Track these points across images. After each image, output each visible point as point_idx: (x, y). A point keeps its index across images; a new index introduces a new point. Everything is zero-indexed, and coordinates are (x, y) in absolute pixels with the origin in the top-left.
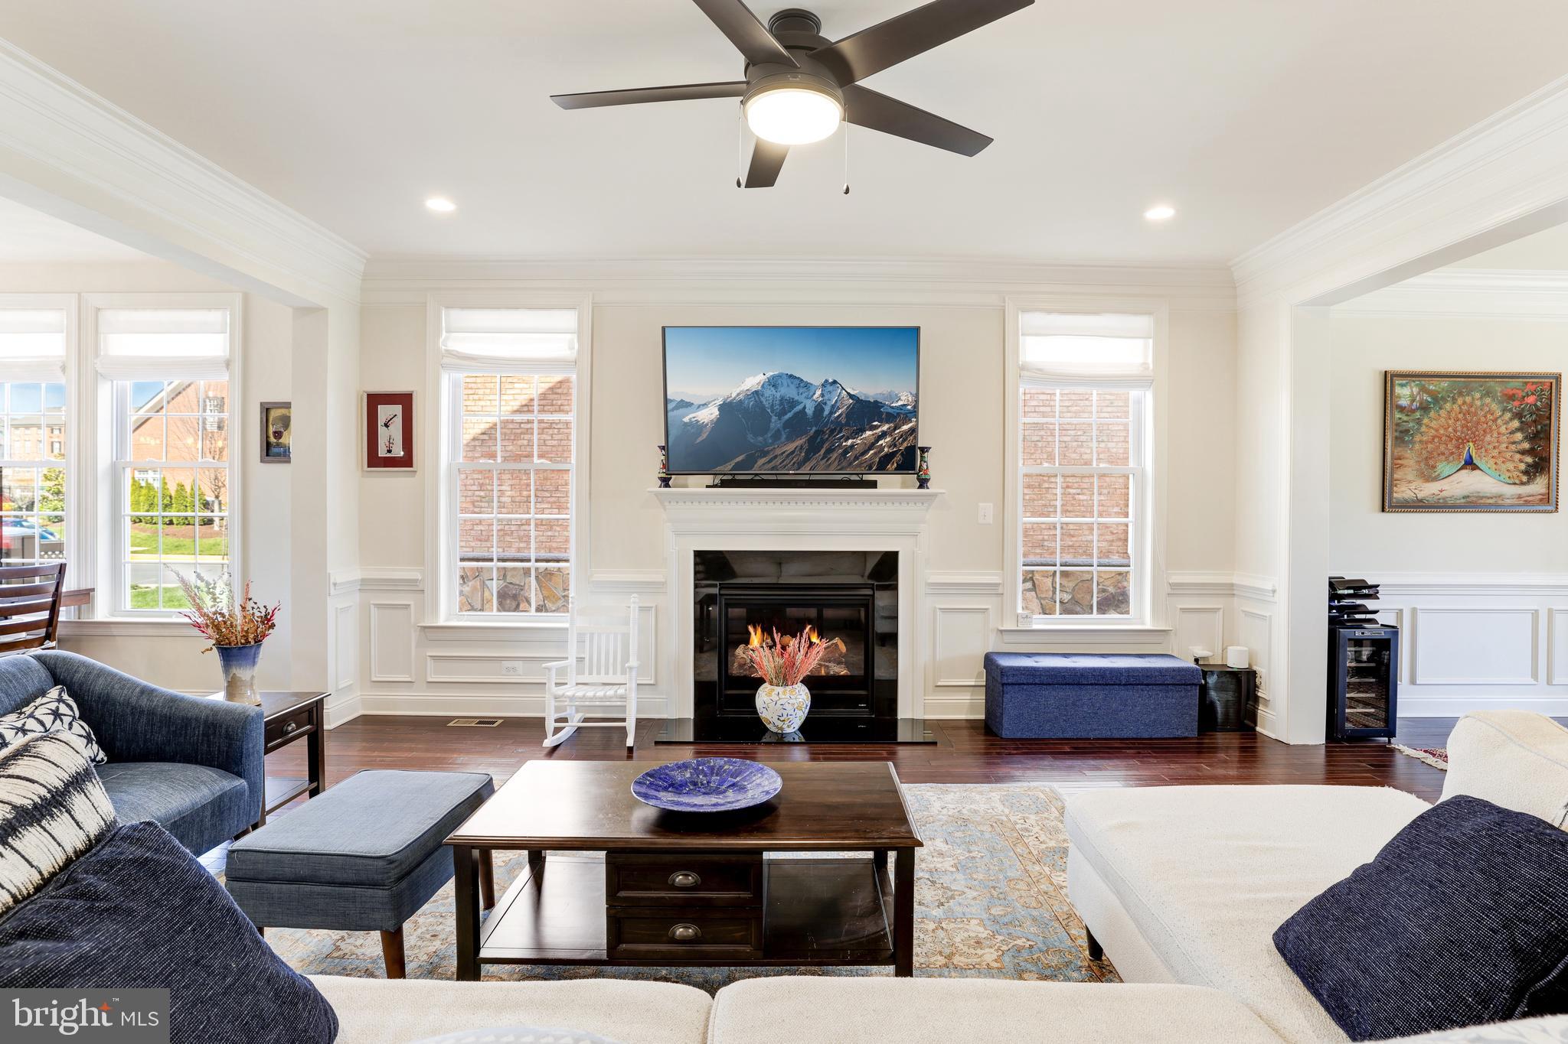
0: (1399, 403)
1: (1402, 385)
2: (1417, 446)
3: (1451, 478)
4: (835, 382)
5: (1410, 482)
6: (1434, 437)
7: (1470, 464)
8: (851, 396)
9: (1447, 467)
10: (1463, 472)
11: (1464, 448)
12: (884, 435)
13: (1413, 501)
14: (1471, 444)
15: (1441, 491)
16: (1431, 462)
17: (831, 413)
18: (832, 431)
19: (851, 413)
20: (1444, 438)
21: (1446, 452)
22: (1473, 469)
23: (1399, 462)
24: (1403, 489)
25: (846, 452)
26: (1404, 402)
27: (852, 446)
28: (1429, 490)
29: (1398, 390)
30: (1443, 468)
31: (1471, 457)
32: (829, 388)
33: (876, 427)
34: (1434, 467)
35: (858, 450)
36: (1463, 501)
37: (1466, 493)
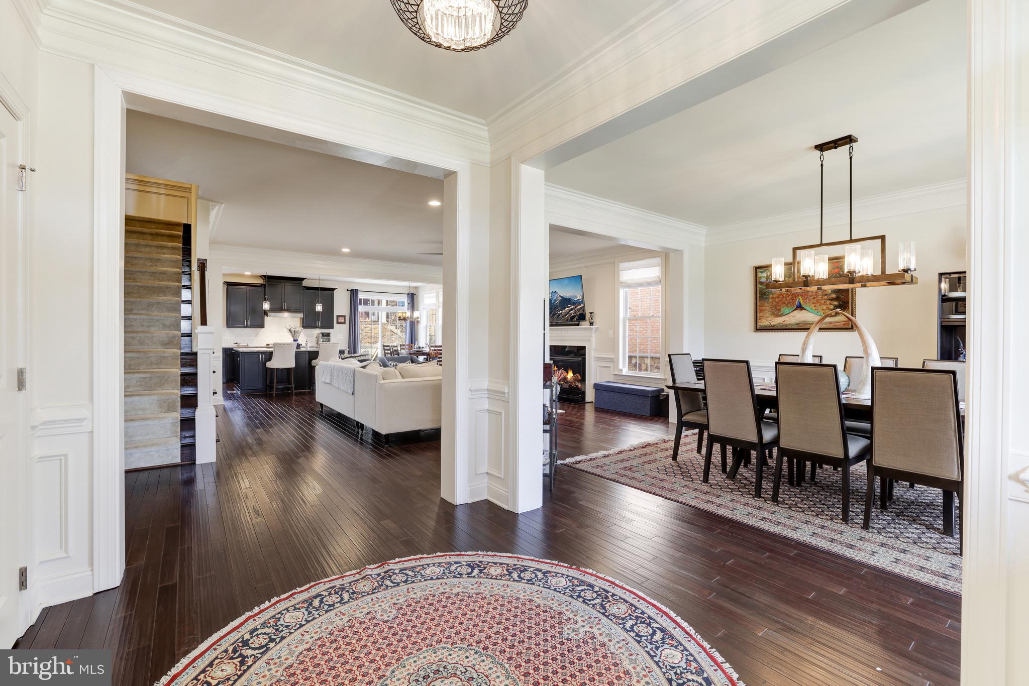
0: (761, 280)
1: (762, 272)
2: (770, 300)
3: (789, 315)
4: (555, 292)
5: (767, 317)
6: (779, 296)
7: (800, 307)
8: (561, 297)
9: (787, 310)
10: (796, 312)
11: (796, 299)
12: (572, 309)
13: (769, 326)
14: (800, 297)
15: (784, 321)
16: (778, 308)
17: (554, 302)
18: (555, 308)
19: (561, 302)
20: (784, 296)
21: (786, 302)
22: (802, 310)
23: (761, 308)
24: (764, 321)
25: (559, 315)
26: (763, 280)
27: (561, 313)
28: (777, 321)
29: (760, 275)
30: (785, 310)
31: (800, 304)
32: (554, 294)
33: (569, 307)
34: (779, 310)
35: (563, 314)
36: (796, 326)
37: (798, 322)
